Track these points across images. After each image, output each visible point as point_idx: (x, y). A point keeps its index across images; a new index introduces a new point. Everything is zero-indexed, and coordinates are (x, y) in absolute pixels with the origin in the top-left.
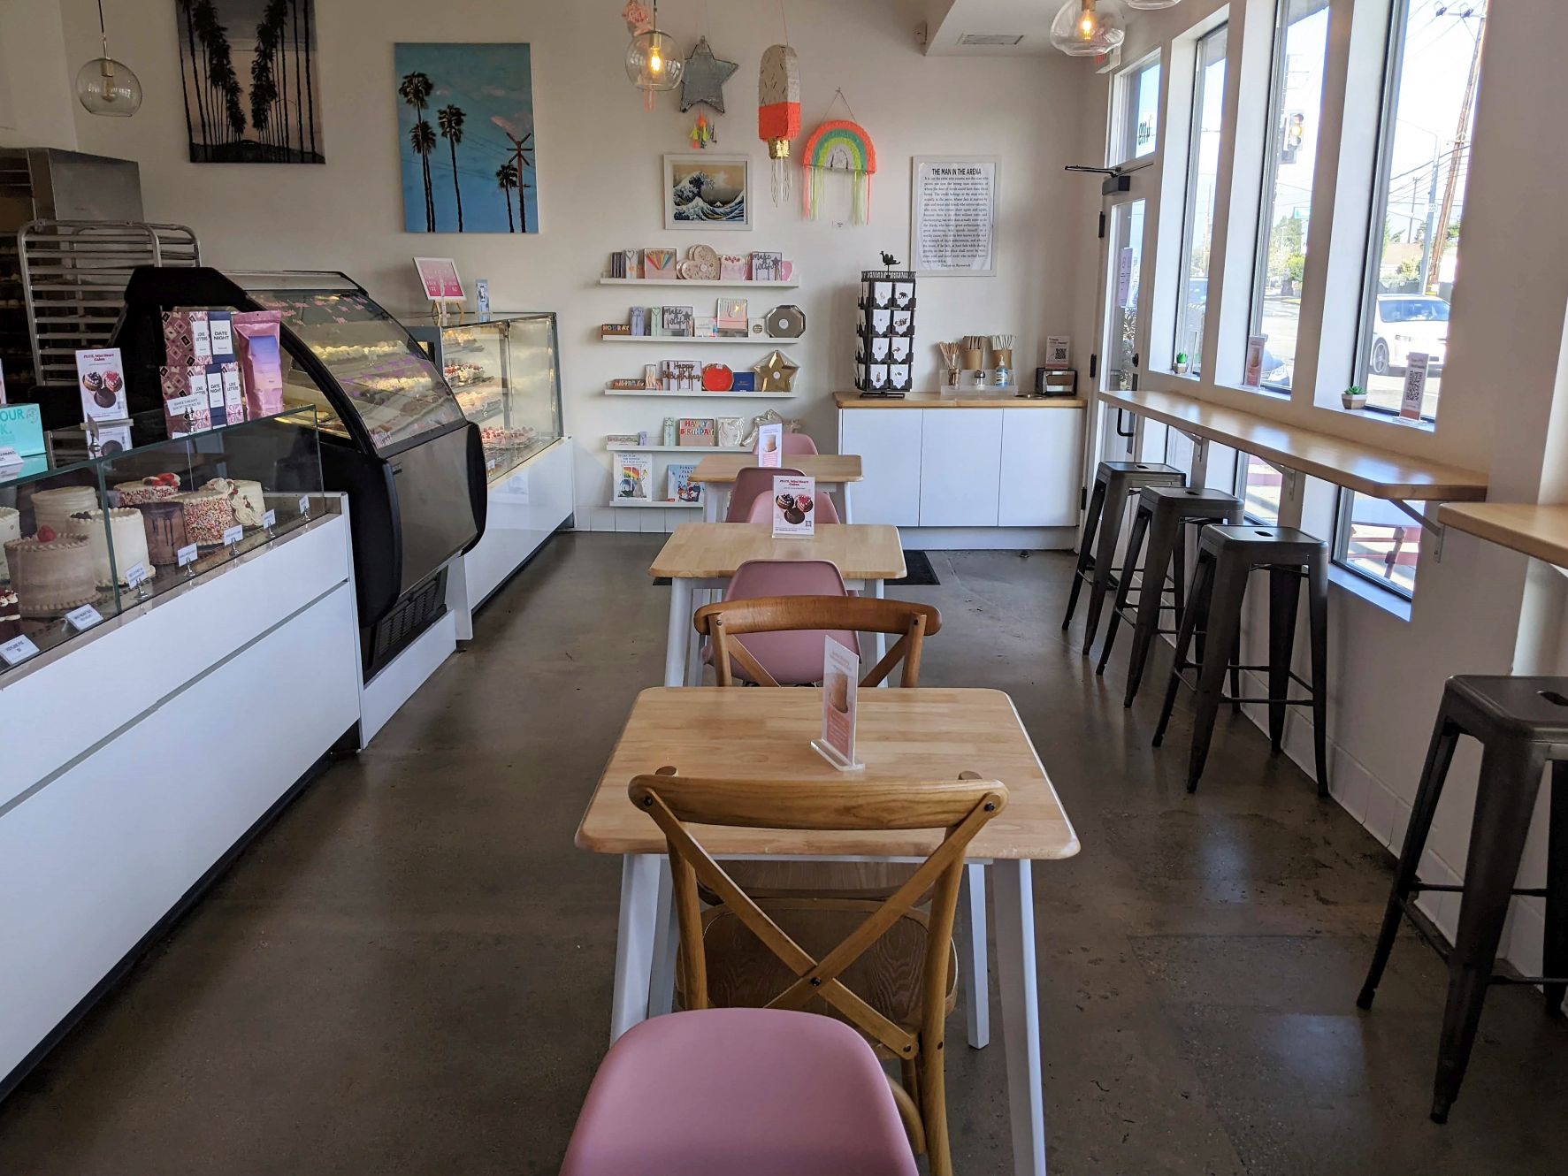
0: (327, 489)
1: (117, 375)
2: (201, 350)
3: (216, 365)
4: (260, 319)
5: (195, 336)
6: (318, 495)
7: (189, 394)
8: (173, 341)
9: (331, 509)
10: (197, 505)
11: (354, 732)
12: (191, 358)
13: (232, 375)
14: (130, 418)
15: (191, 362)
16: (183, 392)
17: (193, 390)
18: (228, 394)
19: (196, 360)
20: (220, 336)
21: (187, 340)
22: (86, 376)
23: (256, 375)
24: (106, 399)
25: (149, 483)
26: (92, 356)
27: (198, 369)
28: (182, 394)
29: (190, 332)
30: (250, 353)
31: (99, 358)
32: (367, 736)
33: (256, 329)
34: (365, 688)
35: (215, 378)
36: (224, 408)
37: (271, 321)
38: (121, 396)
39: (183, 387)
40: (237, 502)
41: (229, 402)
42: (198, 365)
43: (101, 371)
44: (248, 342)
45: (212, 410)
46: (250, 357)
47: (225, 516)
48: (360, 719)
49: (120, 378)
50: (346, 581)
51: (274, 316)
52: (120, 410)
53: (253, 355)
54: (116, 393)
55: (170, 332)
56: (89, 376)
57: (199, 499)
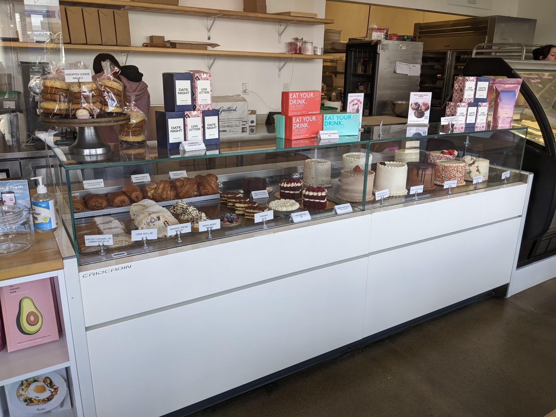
0: (523, 169)
1: (427, 104)
2: (468, 95)
3: (476, 102)
4: (509, 82)
5: (466, 88)
6: (517, 171)
7: (455, 116)
8: (457, 91)
9: (522, 179)
10: (447, 167)
11: (504, 288)
12: (462, 99)
13: (484, 109)
14: (429, 124)
15: (461, 101)
16: (453, 114)
17: (458, 114)
18: (479, 117)
19: (464, 100)
20: (482, 89)
21: (462, 90)
22: (413, 104)
23: (499, 109)
24: (420, 114)
25: (443, 153)
26: (418, 95)
27: (463, 104)
28: (453, 115)
29: (464, 86)
30: (499, 98)
31: (421, 96)
32: (511, 293)
33: (506, 87)
34: (516, 270)
35: (473, 109)
36: (475, 124)
37: (516, 84)
38: (427, 114)
39: (453, 112)
40: (473, 168)
41: (478, 121)
42: (464, 102)
43: (420, 102)
44: (499, 93)
45: (466, 124)
46: (498, 101)
47: (459, 174)
48: (509, 283)
49: (429, 106)
50: (520, 216)
51: (518, 81)
52: (425, 120)
53: (500, 100)
54: (425, 112)
55: (456, 86)
56: (414, 103)
57: (449, 164)
